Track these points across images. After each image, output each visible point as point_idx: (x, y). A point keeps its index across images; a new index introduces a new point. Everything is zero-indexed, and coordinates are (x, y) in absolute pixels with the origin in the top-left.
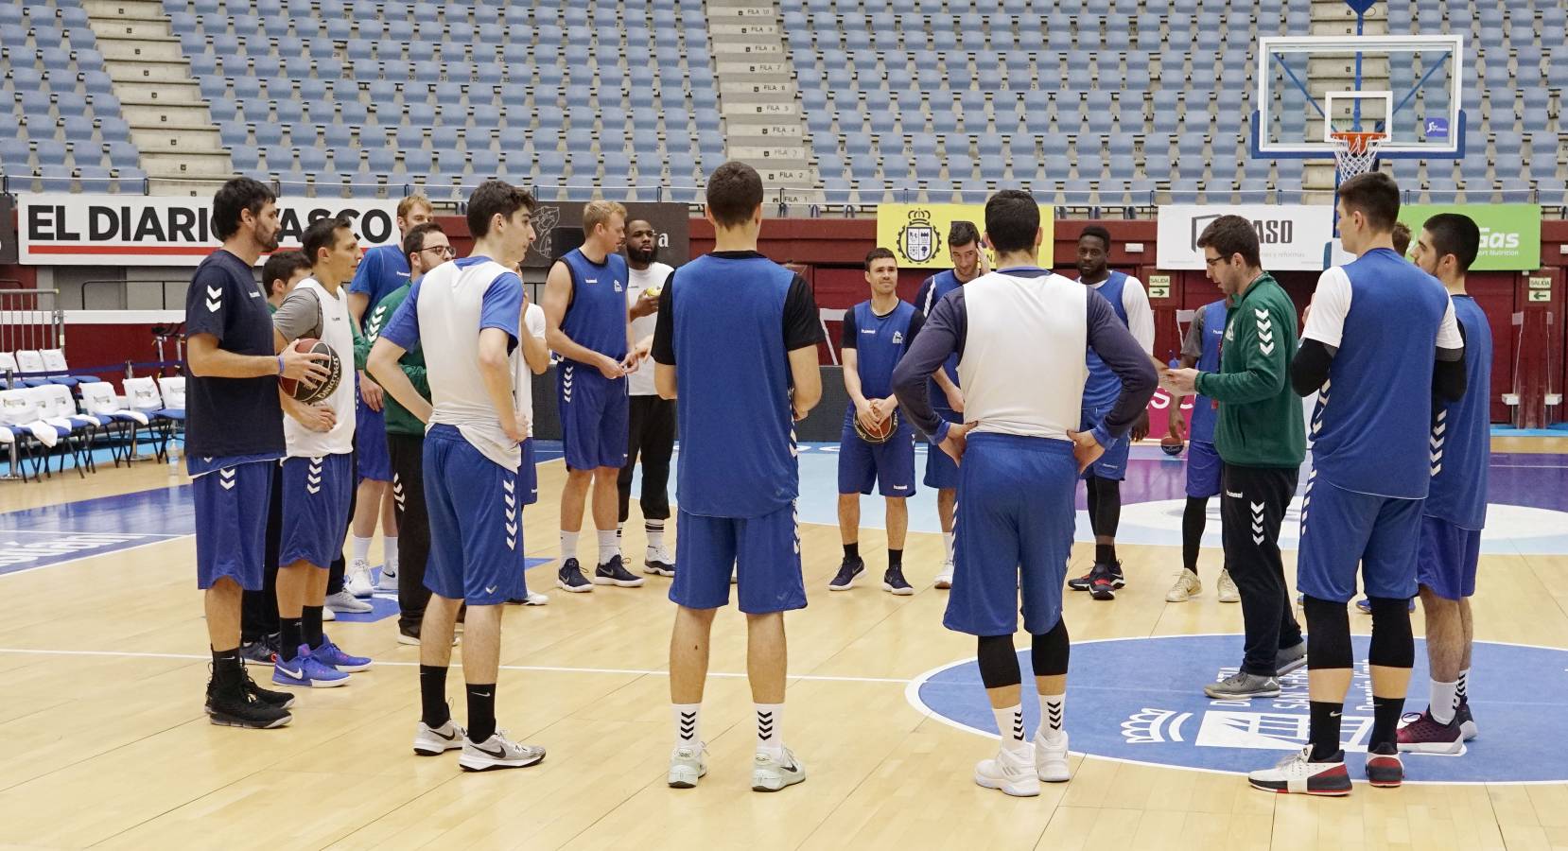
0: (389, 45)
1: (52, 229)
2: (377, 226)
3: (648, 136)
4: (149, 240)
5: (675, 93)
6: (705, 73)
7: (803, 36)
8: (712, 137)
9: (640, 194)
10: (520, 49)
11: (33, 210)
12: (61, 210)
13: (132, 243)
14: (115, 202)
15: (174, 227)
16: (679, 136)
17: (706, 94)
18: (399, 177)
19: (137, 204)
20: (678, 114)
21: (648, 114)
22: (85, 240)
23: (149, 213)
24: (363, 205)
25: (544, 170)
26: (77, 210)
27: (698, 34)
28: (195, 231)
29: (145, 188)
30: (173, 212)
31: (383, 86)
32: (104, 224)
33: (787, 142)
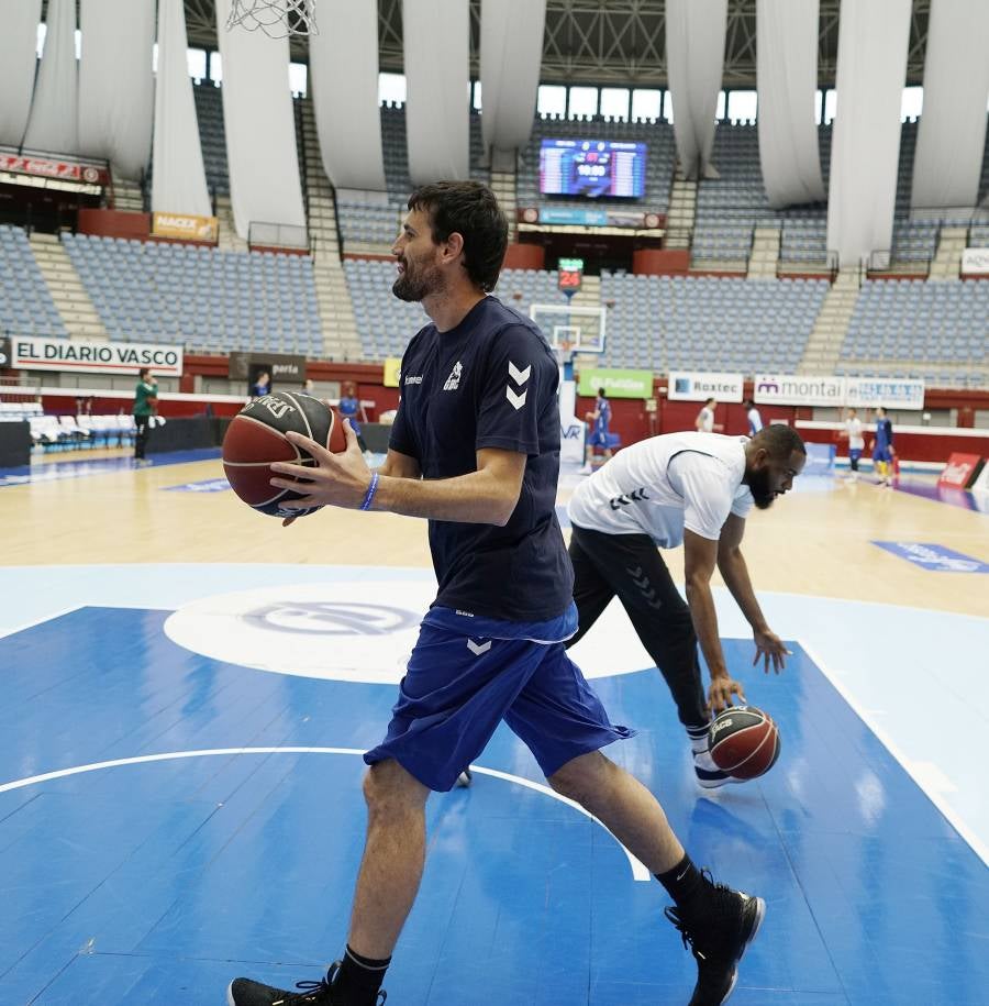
0: (173, 279)
1: (28, 353)
2: (171, 359)
3: (288, 325)
4: (71, 360)
5: (300, 307)
6: (312, 299)
7: (355, 285)
8: (316, 327)
9: (286, 350)
10: (231, 284)
11: (20, 345)
12: (32, 346)
13: (63, 360)
14: (57, 343)
15: (82, 355)
16: (301, 326)
17: (313, 308)
18: (180, 338)
19: (66, 345)
20: (302, 316)
21: (289, 316)
22: (42, 358)
23: (71, 348)
24: (166, 349)
25: (244, 337)
26: (39, 345)
27: (310, 282)
28: (91, 356)
29: (68, 336)
30: (82, 349)
31: (171, 297)
32: (51, 352)
33: (348, 331)
